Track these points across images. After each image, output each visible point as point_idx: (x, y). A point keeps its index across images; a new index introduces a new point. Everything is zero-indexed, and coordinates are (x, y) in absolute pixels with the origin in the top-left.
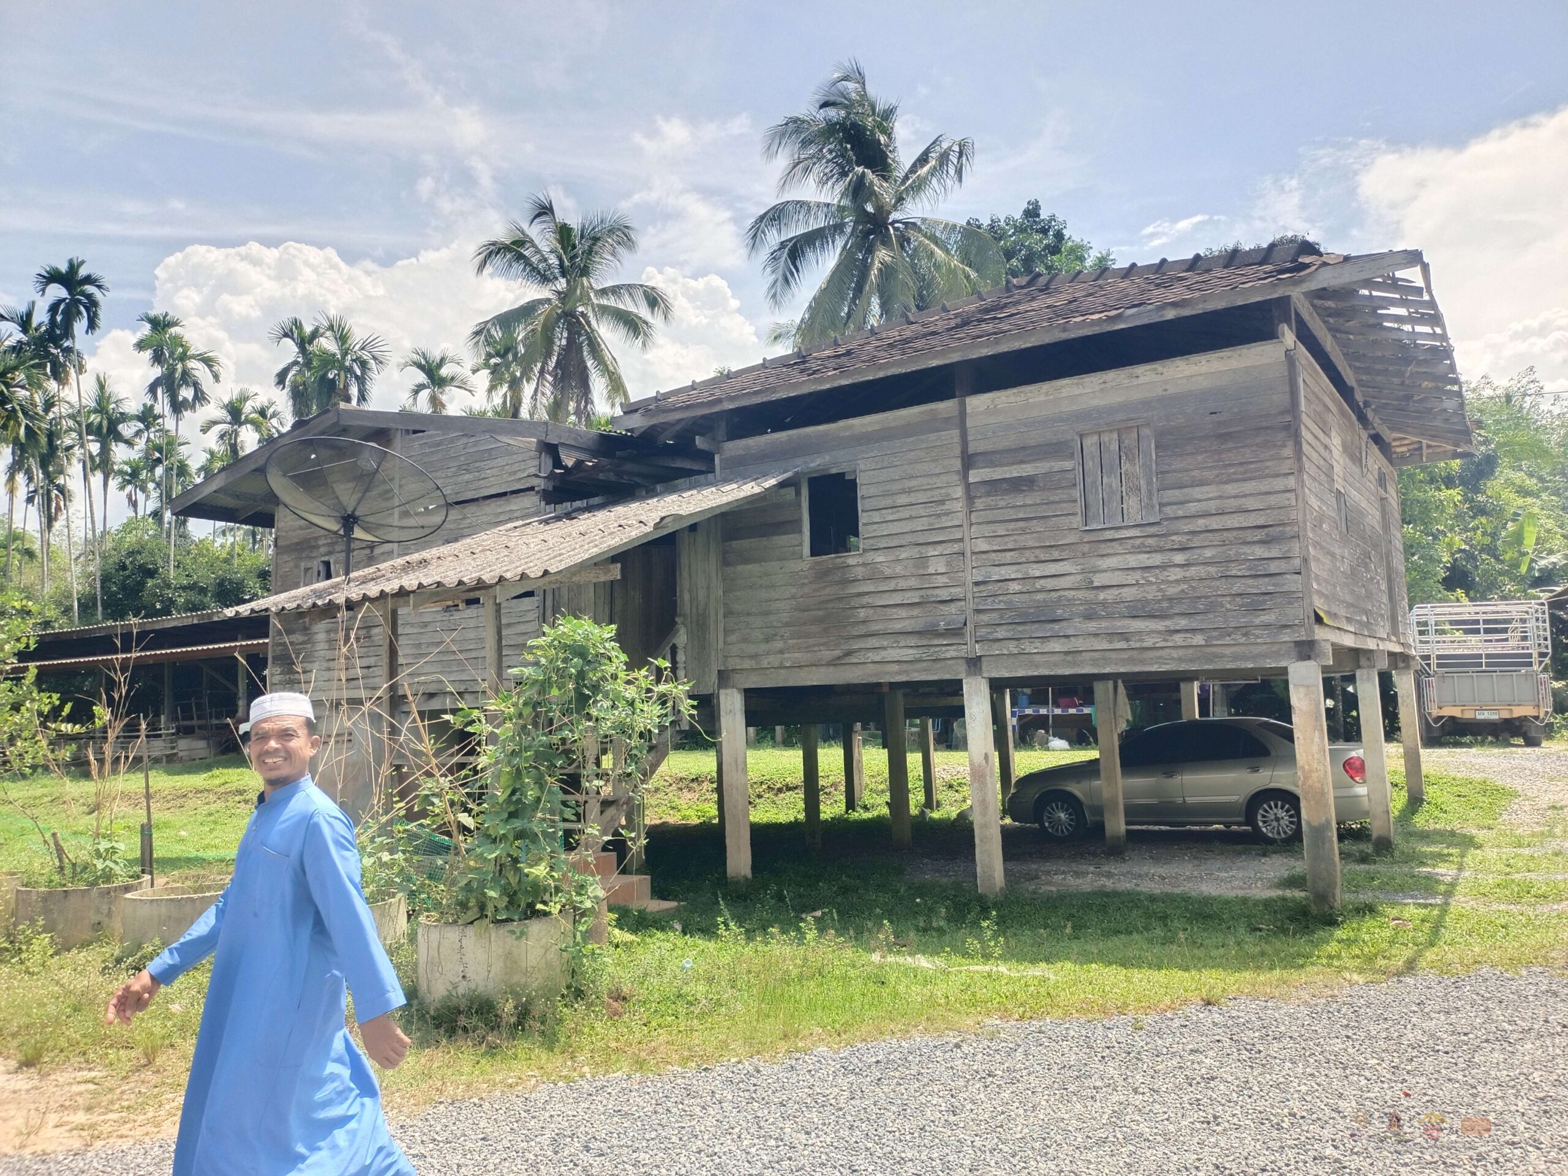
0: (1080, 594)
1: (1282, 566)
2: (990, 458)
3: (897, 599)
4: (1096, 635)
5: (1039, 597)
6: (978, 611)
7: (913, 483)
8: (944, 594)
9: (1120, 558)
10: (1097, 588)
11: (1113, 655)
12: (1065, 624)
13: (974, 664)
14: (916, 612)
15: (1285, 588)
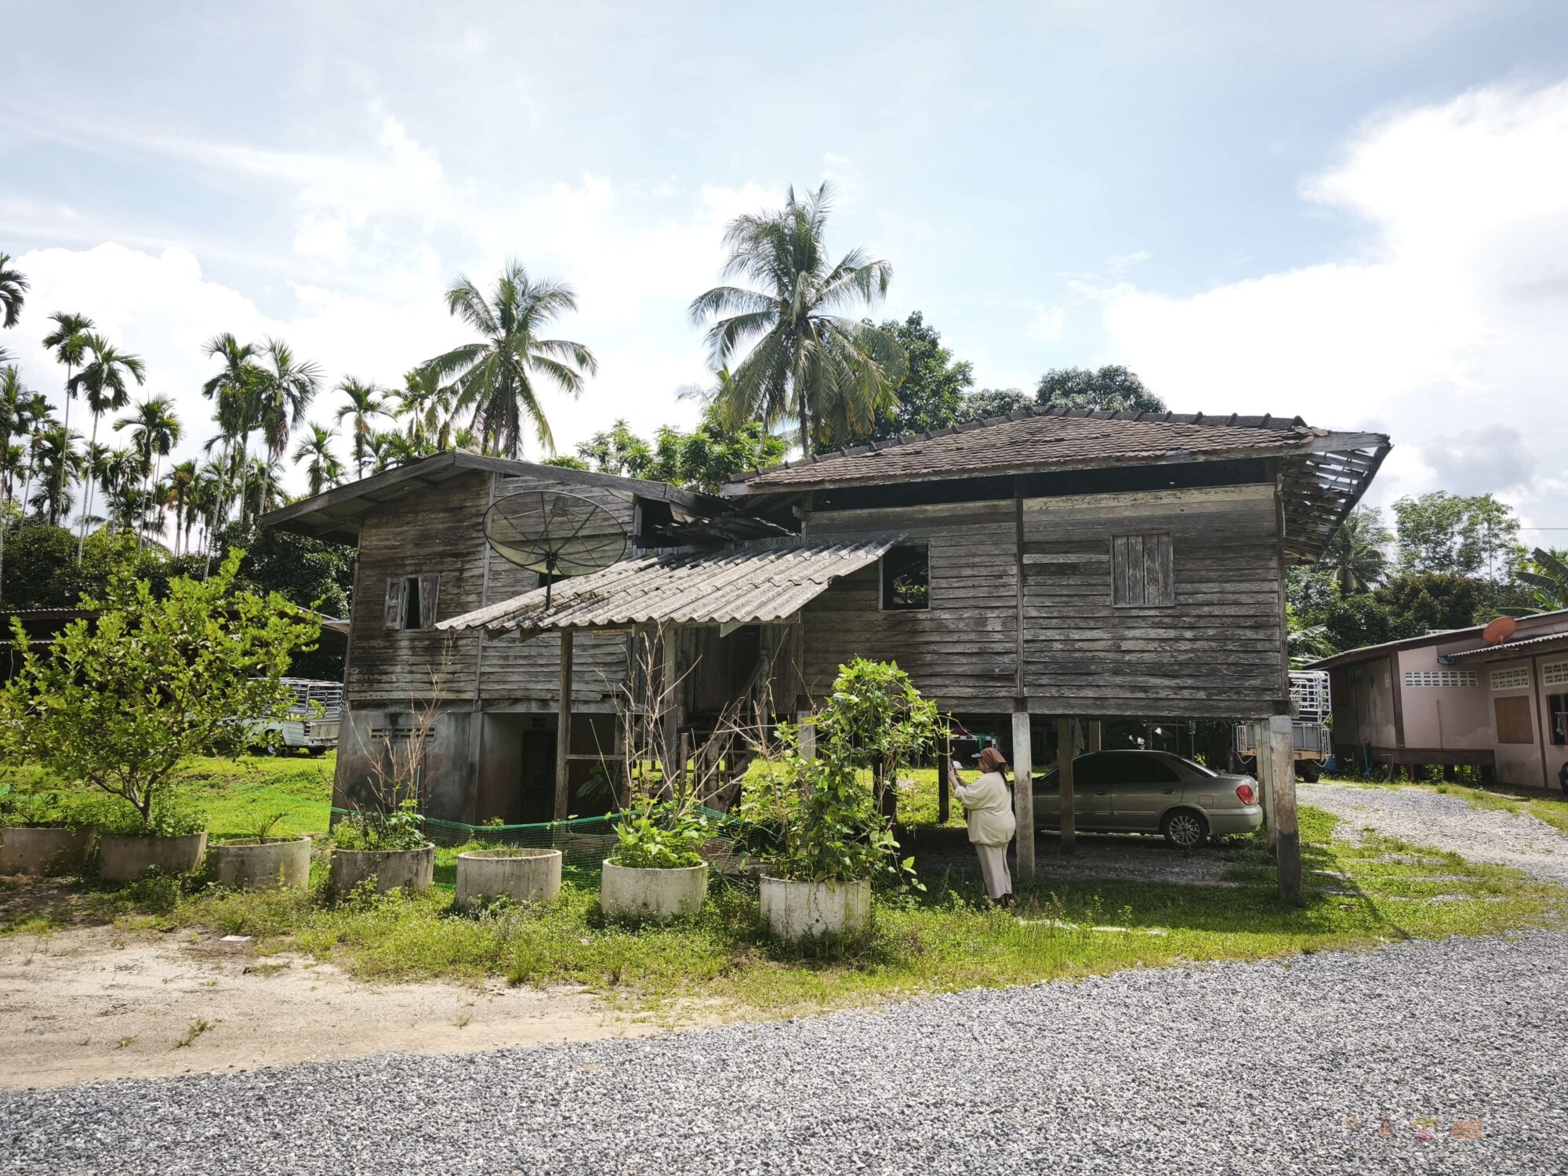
0: (1110, 655)
1: (1267, 645)
2: (1041, 547)
3: (959, 649)
4: (1121, 687)
5: (1077, 655)
6: (1027, 663)
7: (977, 560)
8: (999, 648)
9: (1143, 631)
10: (1124, 651)
11: (1134, 702)
12: (1097, 677)
13: (1021, 703)
14: (974, 660)
15: (1269, 662)
